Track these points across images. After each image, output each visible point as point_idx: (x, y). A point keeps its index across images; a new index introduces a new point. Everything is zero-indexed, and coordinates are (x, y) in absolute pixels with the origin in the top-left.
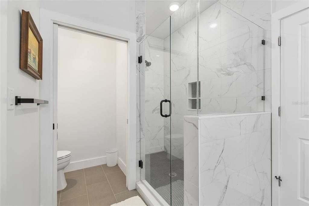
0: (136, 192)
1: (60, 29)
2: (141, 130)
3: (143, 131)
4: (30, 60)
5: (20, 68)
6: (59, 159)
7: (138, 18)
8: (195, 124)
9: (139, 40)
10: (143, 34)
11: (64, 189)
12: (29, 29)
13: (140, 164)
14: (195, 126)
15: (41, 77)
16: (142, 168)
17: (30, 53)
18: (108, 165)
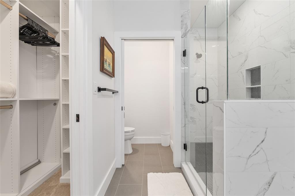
0: (180, 170)
1: (126, 43)
2: (186, 117)
3: (188, 118)
4: (107, 65)
5: (100, 71)
6: (126, 132)
7: (183, 16)
8: (221, 108)
9: (184, 35)
10: (188, 30)
11: (131, 154)
12: (105, 46)
13: (185, 147)
14: (221, 109)
15: (114, 76)
16: (186, 150)
17: (106, 61)
18: (162, 145)
